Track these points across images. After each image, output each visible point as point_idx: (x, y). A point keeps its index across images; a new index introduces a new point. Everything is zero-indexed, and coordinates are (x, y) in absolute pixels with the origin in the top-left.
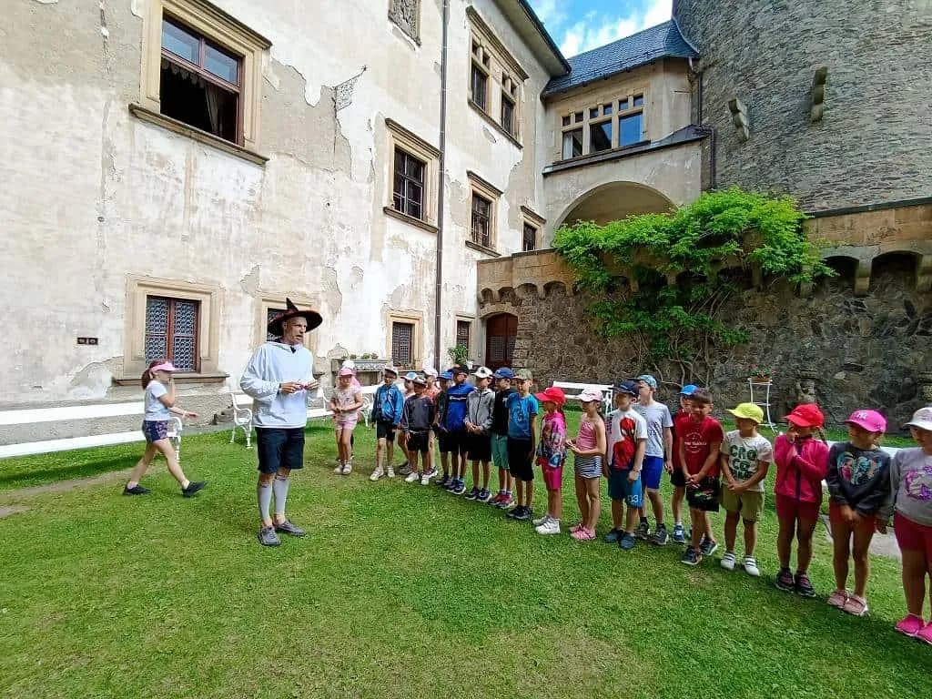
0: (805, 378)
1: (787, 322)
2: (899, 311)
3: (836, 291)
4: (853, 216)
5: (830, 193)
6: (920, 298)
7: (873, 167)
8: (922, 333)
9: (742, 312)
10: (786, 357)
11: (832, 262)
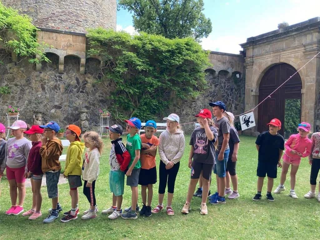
0: (37, 113)
1: (30, 83)
2: (74, 82)
3: (51, 70)
4: (57, 34)
5: (55, 20)
6: (81, 77)
7: (72, 13)
8: (82, 92)
9: (6, 76)
10: (30, 102)
11: (49, 55)
